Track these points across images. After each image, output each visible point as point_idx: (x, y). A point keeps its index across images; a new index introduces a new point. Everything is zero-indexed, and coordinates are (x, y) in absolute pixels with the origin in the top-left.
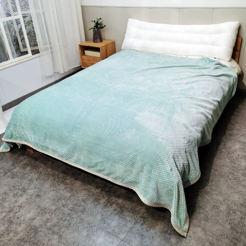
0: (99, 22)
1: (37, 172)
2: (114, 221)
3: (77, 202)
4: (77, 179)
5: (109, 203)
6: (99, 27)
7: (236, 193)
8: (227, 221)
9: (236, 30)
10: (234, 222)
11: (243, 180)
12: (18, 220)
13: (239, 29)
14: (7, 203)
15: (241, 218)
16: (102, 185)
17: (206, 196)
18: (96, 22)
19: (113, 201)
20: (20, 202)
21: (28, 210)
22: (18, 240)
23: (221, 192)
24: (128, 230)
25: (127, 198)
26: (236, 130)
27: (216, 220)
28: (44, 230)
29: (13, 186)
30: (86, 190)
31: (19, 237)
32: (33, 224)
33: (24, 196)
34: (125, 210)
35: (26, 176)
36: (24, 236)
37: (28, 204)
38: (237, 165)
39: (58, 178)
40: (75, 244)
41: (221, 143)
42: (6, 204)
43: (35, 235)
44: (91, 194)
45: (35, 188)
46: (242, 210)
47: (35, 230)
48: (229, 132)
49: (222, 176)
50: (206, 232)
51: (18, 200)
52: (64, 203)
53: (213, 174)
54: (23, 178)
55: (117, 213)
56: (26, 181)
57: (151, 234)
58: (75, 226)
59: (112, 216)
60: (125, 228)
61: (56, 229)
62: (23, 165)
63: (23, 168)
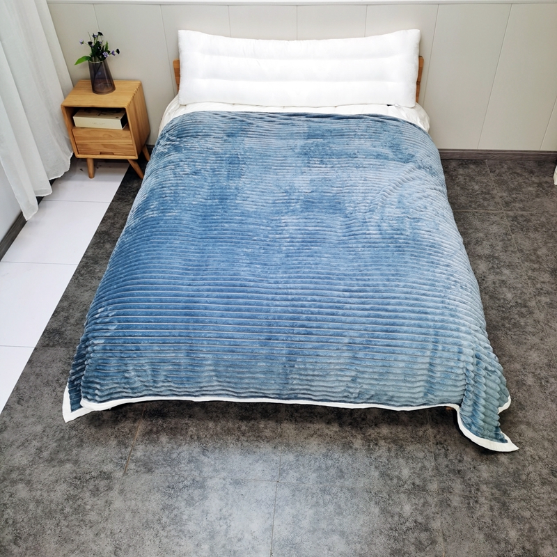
21: (243, 516)
24: (434, 474)
25: (390, 422)
27: (534, 404)
28: (305, 537)
29: (169, 487)
30: (315, 436)
32: (276, 537)
33: (210, 496)
34: (404, 443)
35: (174, 456)
37: (232, 506)
39: (244, 434)
42: (191, 527)
43: (297, 552)
45: (216, 471)
47: (292, 545)
51: (206, 508)
52: (297, 475)
56: (187, 466)
57: (469, 464)
59: (394, 461)
61: (324, 525)
62: (143, 436)
63: (151, 442)
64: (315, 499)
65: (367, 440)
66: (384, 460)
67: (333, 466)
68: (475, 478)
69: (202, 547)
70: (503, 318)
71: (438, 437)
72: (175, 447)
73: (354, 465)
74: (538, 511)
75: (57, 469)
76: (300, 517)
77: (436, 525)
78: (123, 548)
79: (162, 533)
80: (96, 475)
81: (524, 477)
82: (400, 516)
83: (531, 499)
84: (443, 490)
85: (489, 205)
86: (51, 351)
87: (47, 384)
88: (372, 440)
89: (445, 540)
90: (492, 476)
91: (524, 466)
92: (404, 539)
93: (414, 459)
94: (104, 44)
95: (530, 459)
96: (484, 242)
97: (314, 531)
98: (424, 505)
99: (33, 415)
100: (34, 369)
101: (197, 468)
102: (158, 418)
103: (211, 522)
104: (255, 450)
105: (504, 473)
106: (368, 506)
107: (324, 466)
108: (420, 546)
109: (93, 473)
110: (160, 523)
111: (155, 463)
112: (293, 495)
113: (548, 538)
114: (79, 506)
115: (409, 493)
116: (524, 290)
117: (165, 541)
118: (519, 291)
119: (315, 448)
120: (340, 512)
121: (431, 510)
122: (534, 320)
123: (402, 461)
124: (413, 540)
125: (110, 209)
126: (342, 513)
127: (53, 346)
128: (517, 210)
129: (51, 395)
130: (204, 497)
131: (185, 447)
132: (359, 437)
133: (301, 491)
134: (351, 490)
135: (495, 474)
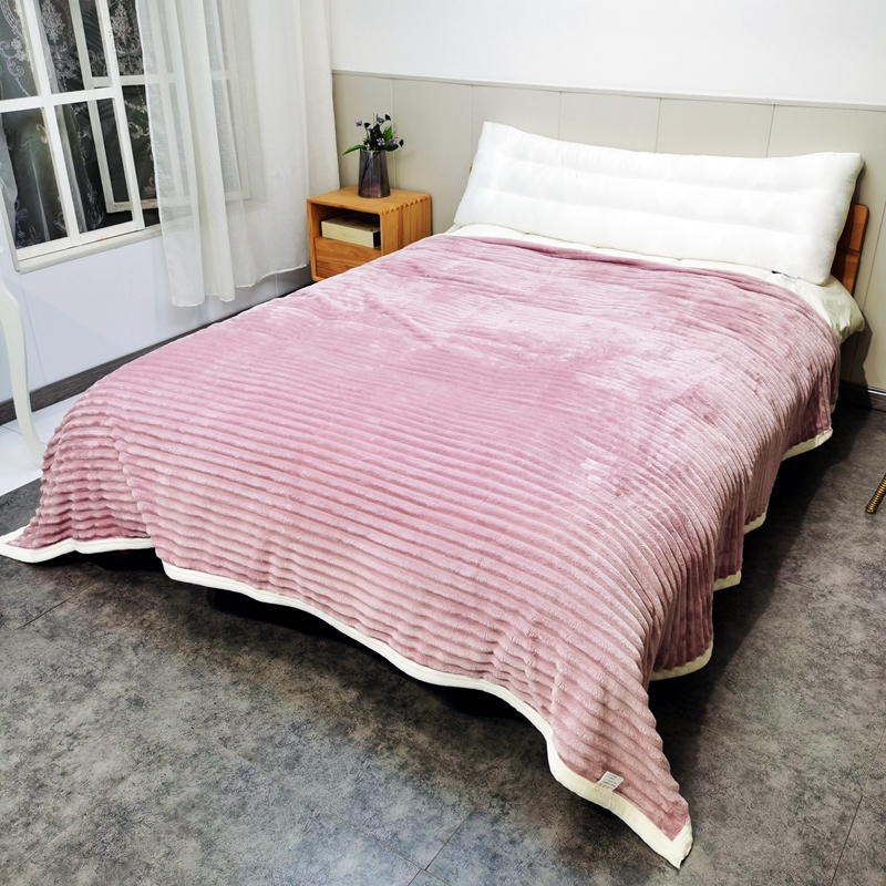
0: (382, 129)
1: (136, 622)
2: (399, 802)
3: (273, 731)
4: (274, 654)
5: (383, 742)
6: (380, 143)
7: (828, 733)
8: (791, 824)
9: (850, 182)
10: (816, 830)
11: (855, 691)
12: (65, 782)
13: (861, 177)
14: (29, 721)
15: (843, 819)
16: (361, 680)
17: (725, 738)
18: (371, 127)
19: (397, 735)
20: (75, 719)
21: (100, 747)
22: (59, 849)
23: (774, 728)
24: (445, 838)
25: (446, 728)
26: (839, 521)
27: (754, 820)
28: (152, 819)
29: (52, 666)
30: (307, 694)
31: (62, 837)
32: (113, 796)
33: (87, 701)
34: (438, 768)
35: (98, 634)
36: (83, 837)
37: (101, 727)
38: (835, 639)
39: (212, 647)
40: (257, 871)
41: (784, 563)
42: (25, 726)
43: (120, 833)
44: (322, 706)
45: (128, 675)
46: (847, 790)
47: (122, 818)
48: (813, 528)
49: (782, 673)
50: (717, 857)
51: (67, 713)
52: (228, 732)
53: (752, 663)
54: (88, 638)
55: (411, 777)
56: (99, 652)
57: (525, 853)
58: (261, 810)
59: (394, 786)
60: (437, 828)
61: (194, 818)
63: (89, 606)
65: (381, 735)
67: (293, 745)
69: (11, 757)
71: (508, 786)
76: (173, 789)
82: (325, 868)
93: (433, 799)
97: (173, 818)
98: (380, 875)
101: (110, 660)
102: (128, 583)
103: (55, 733)
104: (205, 674)
106: (288, 827)
107: (278, 739)
111: (68, 631)
112: (195, 756)
115: (373, 843)
119: (292, 709)
120: (236, 812)
123: (408, 792)
130: (79, 699)
131: (122, 630)
133: (211, 755)
134: (286, 792)
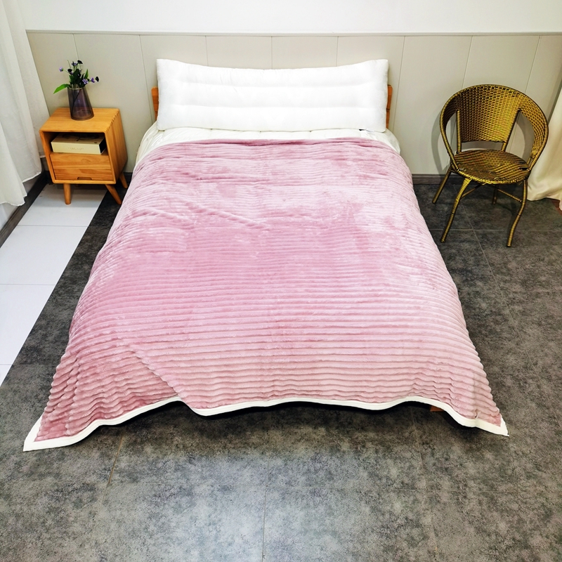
3: (306, 467)
19: (360, 439)
20: (202, 515)
21: (233, 521)
24: (422, 472)
29: (155, 496)
30: (302, 441)
32: (267, 540)
33: (198, 503)
34: (391, 445)
55: (385, 455)
56: (173, 475)
57: (455, 461)
61: (315, 526)
62: (128, 447)
63: (135, 453)
64: (305, 501)
65: (355, 443)
66: (372, 461)
67: (321, 468)
68: (463, 474)
69: (192, 553)
70: (480, 326)
71: (424, 437)
72: (161, 456)
73: (343, 467)
74: (526, 503)
75: (37, 482)
76: (291, 520)
77: (427, 520)
78: (109, 558)
79: (149, 541)
80: (79, 487)
81: (509, 472)
82: (391, 513)
83: (517, 492)
84: (432, 487)
85: (459, 224)
86: (30, 368)
87: (26, 400)
88: (359, 443)
89: (437, 535)
90: (479, 473)
91: (509, 462)
92: (396, 536)
93: (402, 459)
94: (83, 73)
95: (514, 455)
96: (457, 258)
97: (306, 531)
98: (414, 502)
99: (11, 431)
100: (12, 386)
101: (184, 476)
102: (141, 429)
103: (201, 528)
104: (243, 456)
105: (490, 469)
106: (358, 505)
107: (312, 469)
108: (412, 542)
109: (75, 486)
110: (147, 532)
111: (140, 472)
112: (283, 498)
113: (537, 528)
114: (62, 518)
115: (398, 491)
116: (498, 300)
117: (152, 548)
118: (493, 301)
119: (303, 452)
120: (330, 512)
121: (422, 506)
122: (509, 327)
123: (390, 461)
124: (405, 536)
125: (88, 232)
126: (333, 514)
127: (31, 363)
128: (486, 228)
129: (30, 410)
130: (192, 504)
131: (171, 456)
132: (347, 440)
133: (290, 494)
134: (341, 491)
135: (481, 470)
